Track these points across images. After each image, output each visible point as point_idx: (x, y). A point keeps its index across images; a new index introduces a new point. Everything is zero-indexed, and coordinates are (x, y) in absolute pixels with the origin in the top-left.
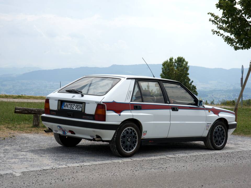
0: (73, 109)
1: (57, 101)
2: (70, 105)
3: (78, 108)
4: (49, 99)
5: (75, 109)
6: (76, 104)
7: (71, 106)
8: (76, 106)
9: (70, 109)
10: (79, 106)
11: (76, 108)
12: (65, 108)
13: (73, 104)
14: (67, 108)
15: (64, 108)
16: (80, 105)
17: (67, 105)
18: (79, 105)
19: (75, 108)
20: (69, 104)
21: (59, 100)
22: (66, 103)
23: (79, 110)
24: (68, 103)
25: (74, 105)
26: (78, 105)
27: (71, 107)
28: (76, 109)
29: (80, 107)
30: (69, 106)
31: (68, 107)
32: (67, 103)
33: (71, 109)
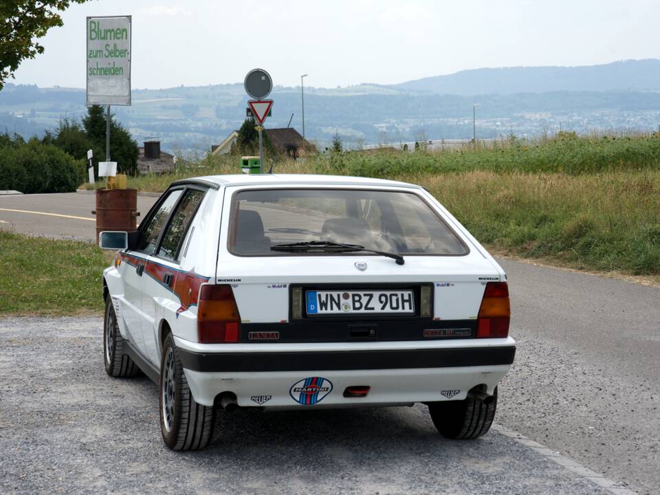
0: (373, 309)
1: (286, 290)
2: (346, 297)
3: (394, 305)
4: (229, 286)
5: (383, 308)
6: (376, 294)
7: (354, 301)
8: (383, 299)
9: (351, 311)
10: (394, 298)
11: (382, 305)
12: (329, 311)
13: (361, 293)
14: (336, 310)
15: (319, 311)
16: (399, 293)
17: (332, 299)
18: (396, 295)
19: (377, 307)
20: (341, 293)
21: (293, 287)
22: (323, 294)
23: (400, 310)
24: (335, 294)
25: (371, 296)
26: (388, 293)
27: (357, 305)
28: (388, 310)
29: (404, 301)
30: (343, 301)
31: (343, 307)
32: (329, 293)
33: (363, 311)
